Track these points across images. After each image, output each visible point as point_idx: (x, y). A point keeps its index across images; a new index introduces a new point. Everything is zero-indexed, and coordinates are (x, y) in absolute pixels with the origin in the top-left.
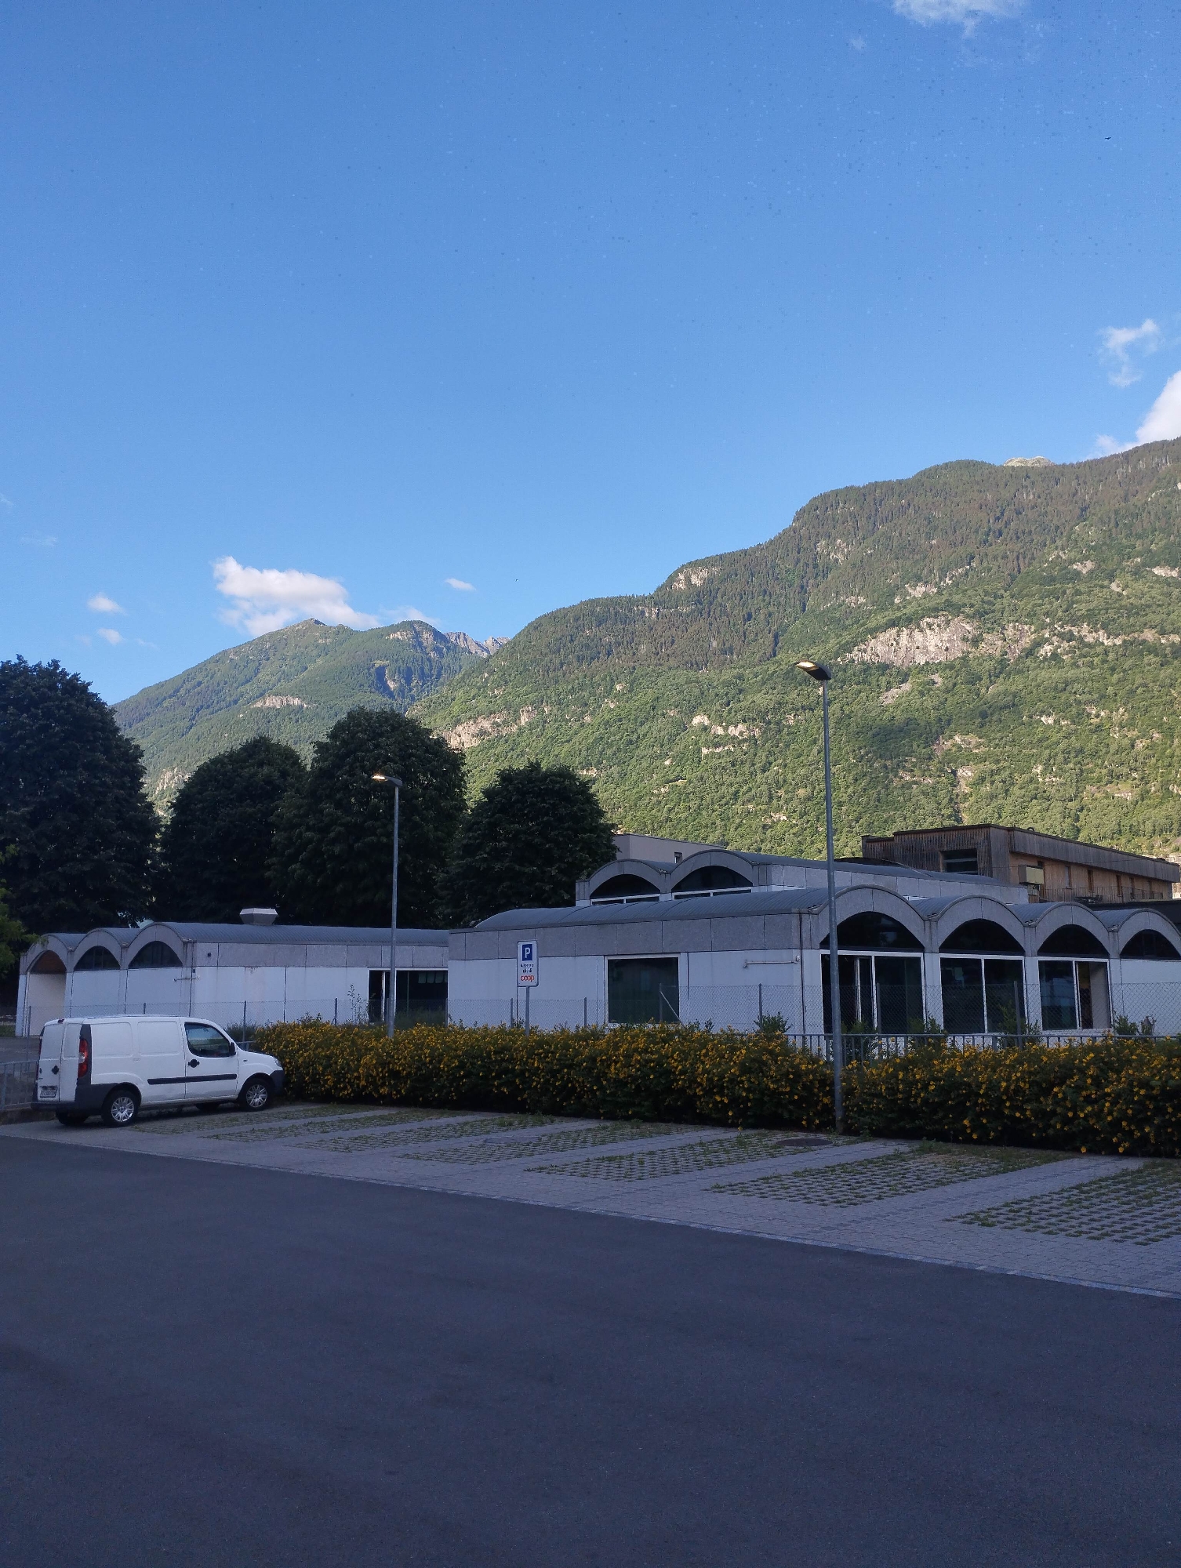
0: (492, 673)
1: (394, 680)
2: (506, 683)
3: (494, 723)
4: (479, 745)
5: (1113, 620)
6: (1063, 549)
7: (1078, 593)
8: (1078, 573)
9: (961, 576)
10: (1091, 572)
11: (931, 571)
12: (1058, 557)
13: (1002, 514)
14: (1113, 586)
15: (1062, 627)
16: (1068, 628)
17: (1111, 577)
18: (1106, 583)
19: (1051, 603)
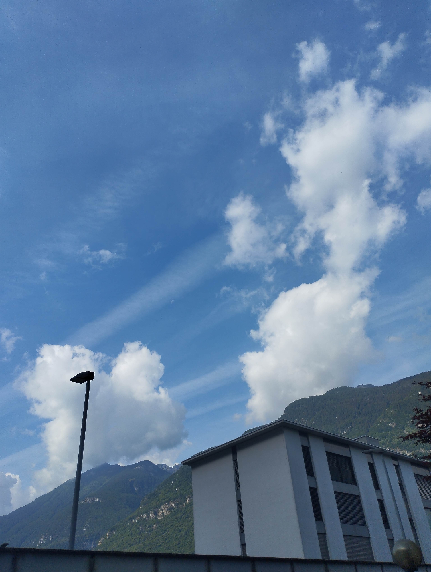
0: (175, 481)
1: (137, 487)
2: (181, 485)
3: (176, 503)
4: (170, 514)
5: (408, 445)
6: (384, 419)
7: (392, 435)
8: (391, 428)
9: (349, 430)
10: (396, 427)
11: (338, 429)
12: (382, 421)
13: (359, 406)
14: (405, 432)
15: (390, 449)
16: (392, 449)
17: (403, 428)
18: (402, 430)
19: (384, 440)
